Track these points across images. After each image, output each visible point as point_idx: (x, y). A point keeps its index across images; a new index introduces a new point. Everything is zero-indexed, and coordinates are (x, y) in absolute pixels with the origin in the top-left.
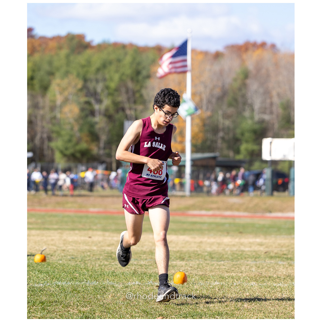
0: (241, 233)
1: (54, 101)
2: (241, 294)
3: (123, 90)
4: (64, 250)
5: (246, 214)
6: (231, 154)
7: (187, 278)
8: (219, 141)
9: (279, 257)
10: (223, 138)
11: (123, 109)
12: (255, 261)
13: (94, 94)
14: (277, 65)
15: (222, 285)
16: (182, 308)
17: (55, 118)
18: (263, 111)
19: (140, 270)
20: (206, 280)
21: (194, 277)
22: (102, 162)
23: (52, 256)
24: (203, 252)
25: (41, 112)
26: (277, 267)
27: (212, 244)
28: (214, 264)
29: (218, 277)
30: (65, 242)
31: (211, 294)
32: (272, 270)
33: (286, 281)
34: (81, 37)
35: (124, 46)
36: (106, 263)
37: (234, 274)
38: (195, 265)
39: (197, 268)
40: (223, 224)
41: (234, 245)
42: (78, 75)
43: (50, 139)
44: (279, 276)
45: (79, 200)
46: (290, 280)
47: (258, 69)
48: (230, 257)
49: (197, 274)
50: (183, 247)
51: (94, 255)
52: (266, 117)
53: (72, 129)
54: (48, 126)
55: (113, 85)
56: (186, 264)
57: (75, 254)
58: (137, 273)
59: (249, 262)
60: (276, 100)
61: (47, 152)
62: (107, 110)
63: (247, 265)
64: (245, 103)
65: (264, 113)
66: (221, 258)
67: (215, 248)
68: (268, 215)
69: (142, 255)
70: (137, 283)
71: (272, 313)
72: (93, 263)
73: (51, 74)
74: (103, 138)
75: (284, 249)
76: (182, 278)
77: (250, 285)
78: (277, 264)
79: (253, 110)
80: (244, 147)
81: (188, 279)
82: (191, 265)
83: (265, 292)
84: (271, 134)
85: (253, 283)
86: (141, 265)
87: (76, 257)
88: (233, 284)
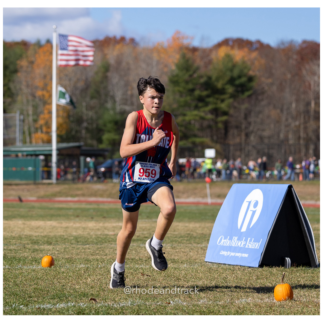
0: (104, 217)
2: (105, 276)
5: (109, 200)
6: (95, 143)
7: (54, 261)
8: (84, 132)
9: (141, 240)
10: (87, 129)
14: (136, 59)
15: (88, 268)
16: (50, 290)
18: (124, 102)
19: (9, 255)
20: (72, 263)
21: (61, 260)
24: (69, 237)
26: (139, 250)
27: (77, 229)
28: (79, 248)
29: (84, 260)
32: (134, 252)
33: (148, 263)
37: (99, 257)
38: (61, 249)
39: (64, 252)
40: (88, 210)
41: (98, 229)
44: (141, 258)
47: (119, 62)
48: (95, 241)
49: (63, 257)
50: (50, 232)
52: (127, 108)
56: (53, 248)
58: (7, 257)
59: (113, 246)
63: (111, 248)
64: (107, 95)
65: (125, 104)
66: (86, 242)
67: (80, 232)
69: (11, 241)
75: (145, 232)
76: (50, 261)
78: (139, 247)
79: (115, 102)
80: (107, 137)
81: (55, 263)
82: (58, 249)
86: (10, 250)
88: (98, 266)
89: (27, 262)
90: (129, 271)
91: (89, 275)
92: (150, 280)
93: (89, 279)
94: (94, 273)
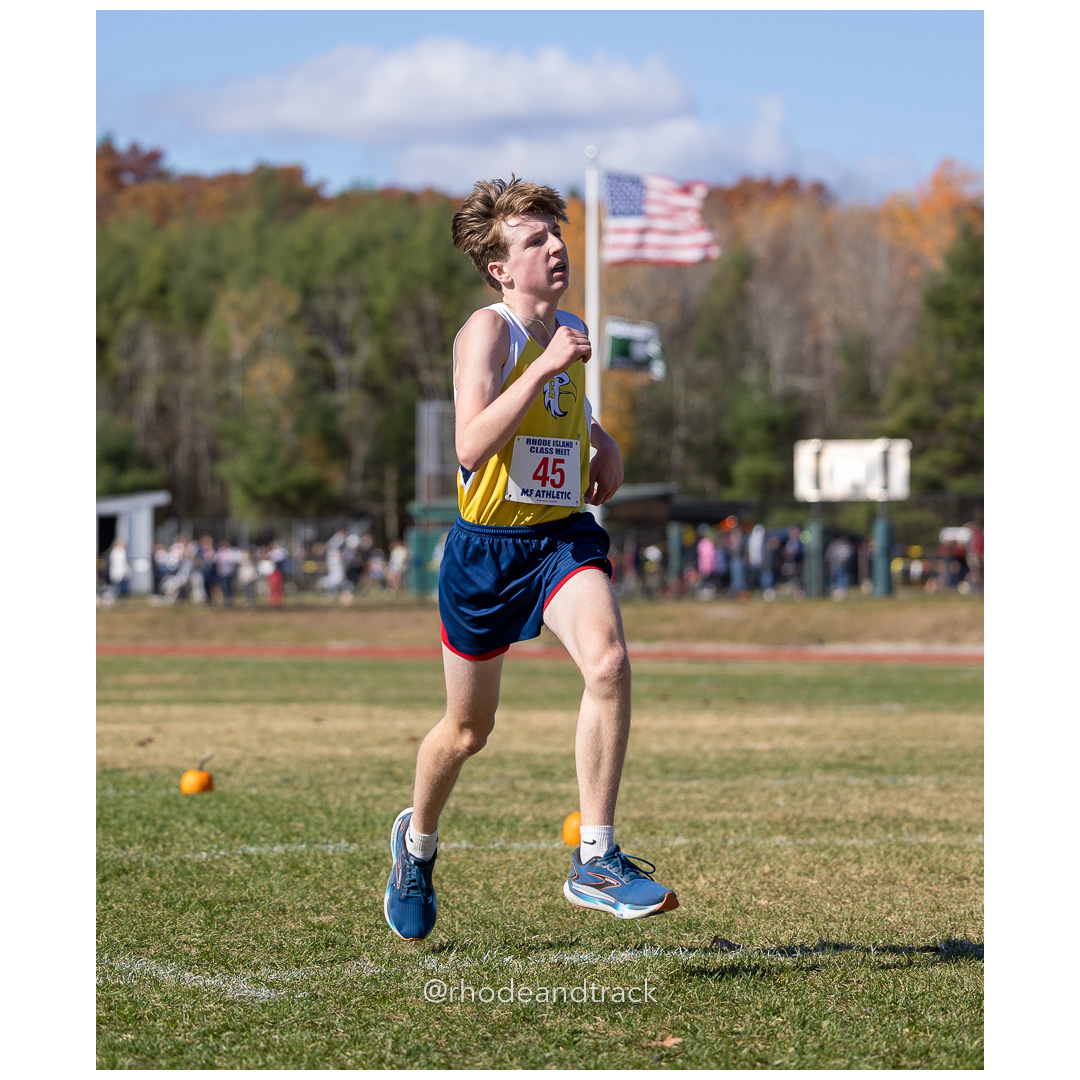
0: (741, 700)
1: (223, 353)
3: (410, 317)
4: (261, 759)
5: (754, 649)
6: (709, 485)
8: (678, 455)
9: (849, 766)
10: (687, 445)
11: (413, 370)
12: (783, 777)
13: (334, 330)
14: (830, 240)
15: (697, 846)
17: (227, 396)
18: (796, 366)
19: (471, 809)
20: (653, 833)
22: (359, 516)
23: (229, 774)
24: (642, 756)
25: (189, 383)
26: (843, 793)
27: (663, 733)
28: (668, 791)
29: (686, 823)
30: (267, 737)
31: (667, 872)
32: (830, 801)
33: (871, 831)
34: (293, 174)
35: (410, 199)
36: (377, 791)
37: (727, 816)
39: (628, 800)
40: (691, 679)
41: (724, 736)
42: (288, 278)
43: (215, 455)
44: (851, 818)
45: (301, 620)
46: (880, 830)
47: (780, 250)
48: (716, 769)
49: (626, 815)
51: (344, 769)
52: (804, 384)
53: (275, 426)
54: (210, 420)
55: (383, 303)
57: (293, 768)
59: (767, 782)
60: (829, 336)
61: (209, 491)
62: (368, 372)
63: (763, 790)
64: (745, 345)
65: (798, 371)
66: (689, 771)
67: (673, 744)
68: (815, 649)
70: (464, 844)
71: (835, 921)
72: (343, 792)
73: (215, 276)
74: (362, 449)
75: (861, 743)
77: (773, 845)
79: (766, 366)
80: (745, 467)
83: (815, 864)
84: (817, 428)
85: (780, 839)
86: (473, 796)
87: (296, 777)
88: (725, 841)
89: (521, 830)
90: (817, 856)
91: (701, 869)
92: (880, 881)
93: (702, 881)
94: (716, 861)
